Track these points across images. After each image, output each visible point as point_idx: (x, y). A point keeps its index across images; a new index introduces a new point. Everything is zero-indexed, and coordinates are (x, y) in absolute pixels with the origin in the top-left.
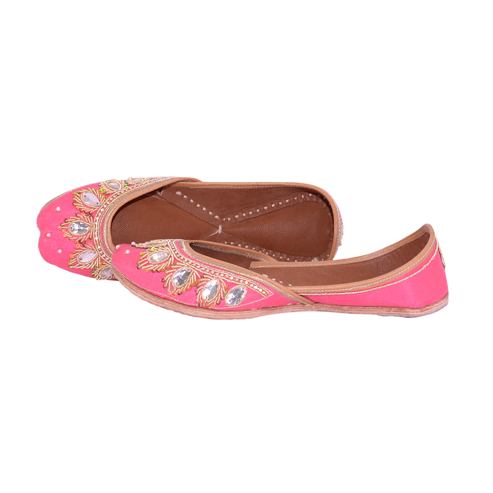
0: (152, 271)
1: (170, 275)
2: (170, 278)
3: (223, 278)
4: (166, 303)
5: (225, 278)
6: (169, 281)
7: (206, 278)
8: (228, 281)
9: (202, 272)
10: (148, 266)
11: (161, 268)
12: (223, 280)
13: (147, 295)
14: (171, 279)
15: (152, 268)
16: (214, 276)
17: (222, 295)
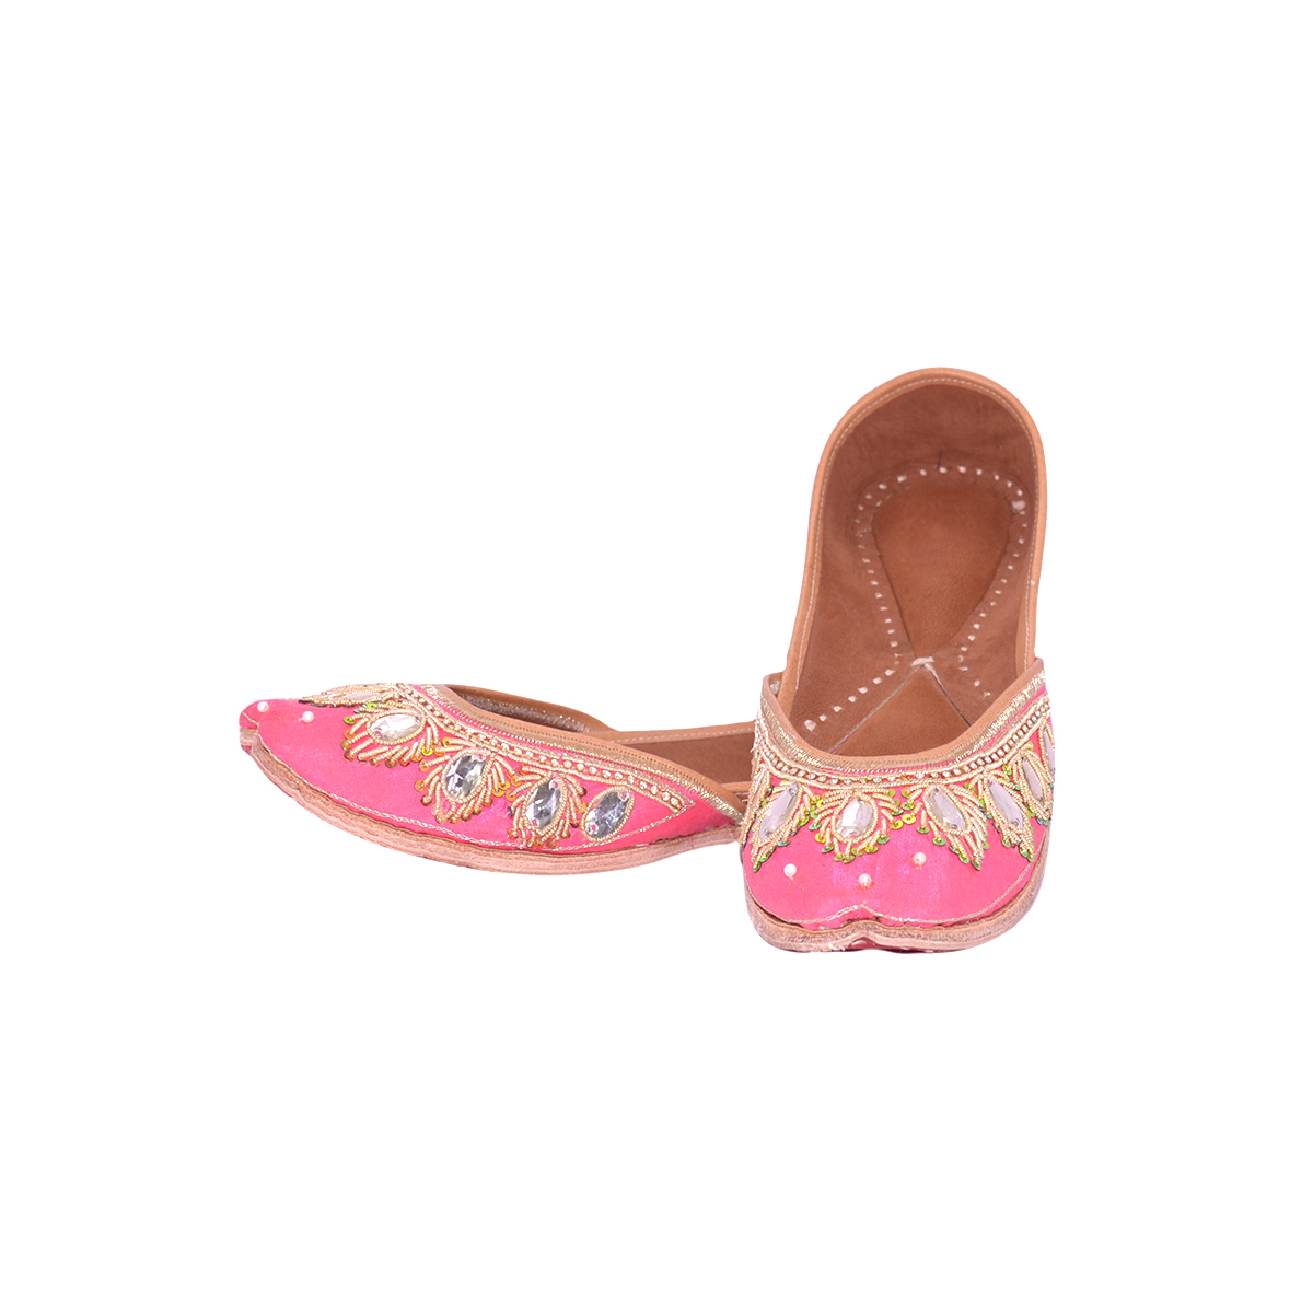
0: (387, 762)
1: (436, 771)
2: (437, 777)
3: (570, 772)
4: (431, 845)
5: (575, 772)
6: (435, 788)
7: (529, 773)
8: (585, 777)
9: (516, 759)
10: (377, 751)
11: (411, 753)
12: (573, 775)
13: (375, 828)
14: (439, 781)
15: (386, 755)
16: (548, 767)
17: (574, 814)
